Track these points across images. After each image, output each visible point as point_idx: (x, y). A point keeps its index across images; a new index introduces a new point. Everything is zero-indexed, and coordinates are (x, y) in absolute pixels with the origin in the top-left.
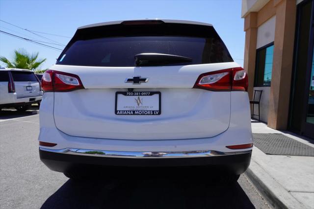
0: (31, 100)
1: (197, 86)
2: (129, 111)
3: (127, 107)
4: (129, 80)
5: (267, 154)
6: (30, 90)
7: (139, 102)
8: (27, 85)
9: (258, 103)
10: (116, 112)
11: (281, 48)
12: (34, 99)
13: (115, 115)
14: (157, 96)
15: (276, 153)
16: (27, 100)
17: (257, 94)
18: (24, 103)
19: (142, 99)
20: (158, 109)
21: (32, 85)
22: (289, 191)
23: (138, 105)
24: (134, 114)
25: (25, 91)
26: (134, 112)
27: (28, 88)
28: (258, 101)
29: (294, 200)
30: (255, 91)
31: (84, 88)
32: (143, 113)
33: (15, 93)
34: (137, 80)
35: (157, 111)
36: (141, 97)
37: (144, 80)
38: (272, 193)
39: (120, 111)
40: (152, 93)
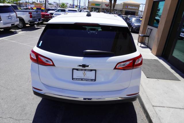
0: (12, 25)
1: (115, 68)
2: (79, 79)
3: (78, 77)
4: (80, 66)
5: (147, 77)
6: (10, 18)
7: (84, 75)
8: (8, 15)
9: (148, 36)
10: (73, 79)
11: (168, 8)
12: (14, 24)
13: (72, 80)
14: (94, 72)
15: (152, 78)
16: (10, 25)
17: (149, 31)
18: (8, 27)
19: (86, 73)
20: (94, 79)
21: (11, 15)
22: (153, 106)
23: (84, 76)
24: (82, 80)
25: (7, 19)
26: (82, 79)
27: (9, 17)
28: (149, 35)
29: (154, 112)
30: (148, 28)
31: (55, 66)
32: (87, 80)
33: (2, 21)
34: (84, 66)
35: (94, 80)
36: (85, 72)
37: (88, 66)
38: (145, 107)
39: (75, 79)
40: (91, 70)
